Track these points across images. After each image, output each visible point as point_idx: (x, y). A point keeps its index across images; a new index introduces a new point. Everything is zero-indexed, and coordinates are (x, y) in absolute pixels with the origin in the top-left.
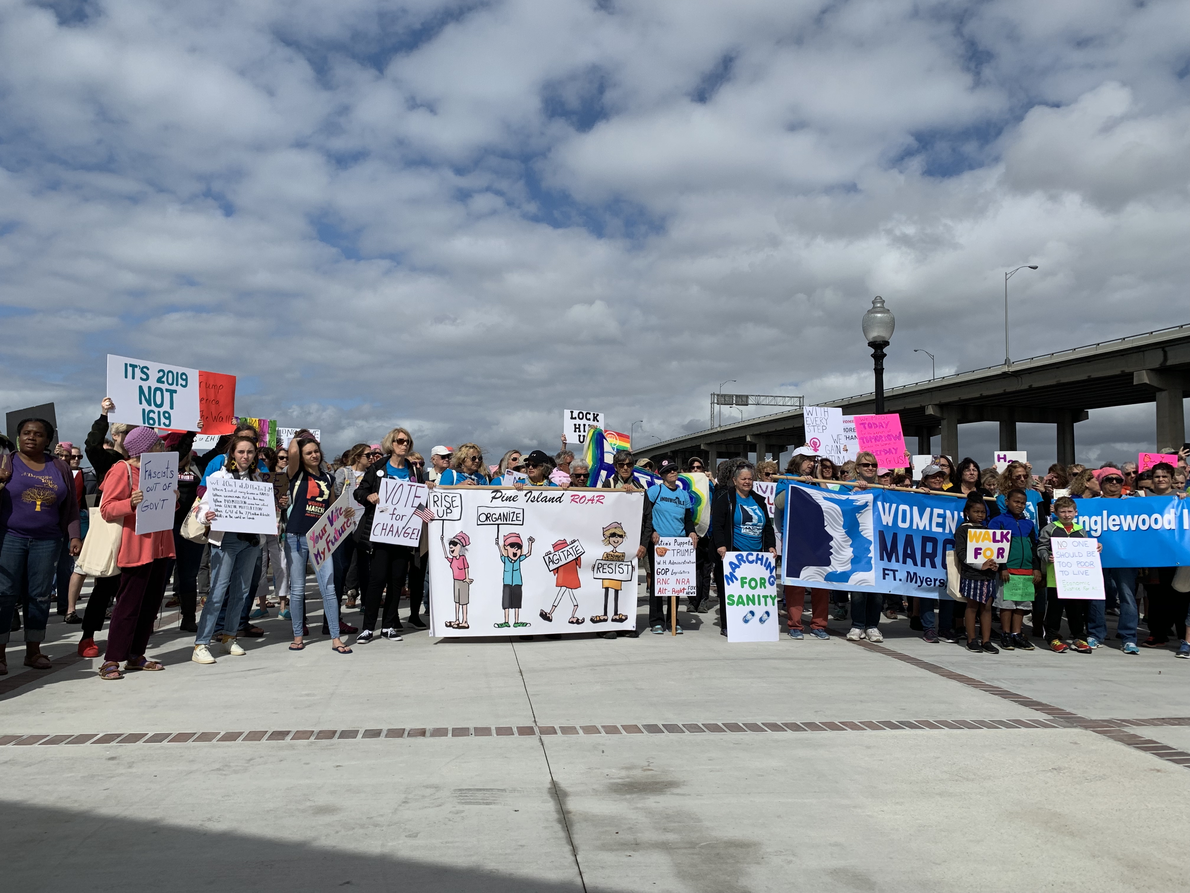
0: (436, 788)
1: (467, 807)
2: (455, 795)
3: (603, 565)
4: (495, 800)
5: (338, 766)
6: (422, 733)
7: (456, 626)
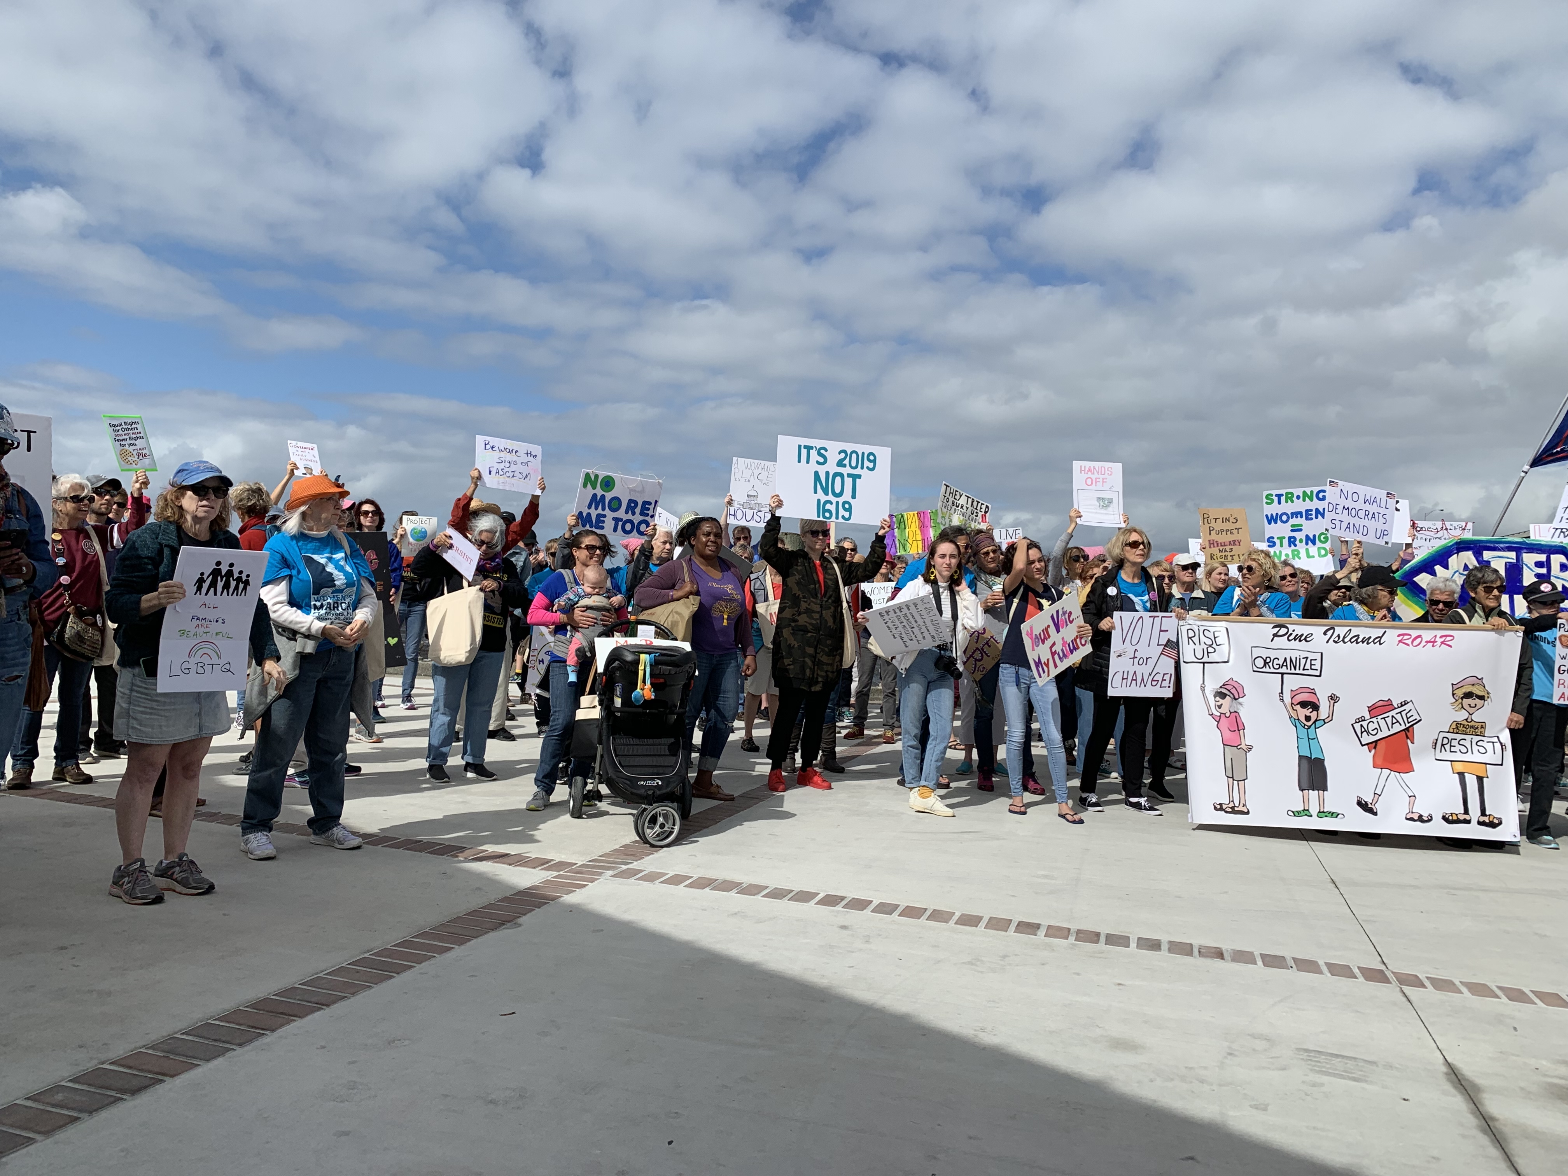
0: (1268, 1040)
1: (1325, 1079)
2: (1301, 1057)
3: (1450, 741)
4: (1365, 1076)
5: (1120, 984)
6: (1219, 954)
7: (1230, 810)
